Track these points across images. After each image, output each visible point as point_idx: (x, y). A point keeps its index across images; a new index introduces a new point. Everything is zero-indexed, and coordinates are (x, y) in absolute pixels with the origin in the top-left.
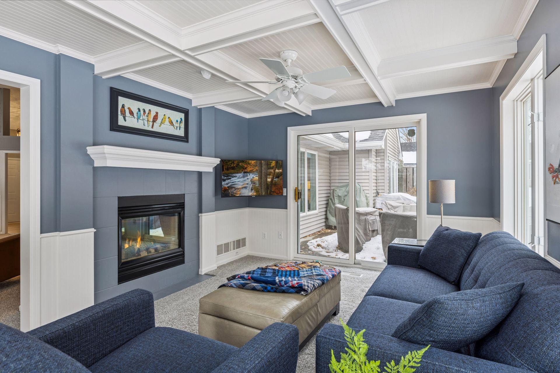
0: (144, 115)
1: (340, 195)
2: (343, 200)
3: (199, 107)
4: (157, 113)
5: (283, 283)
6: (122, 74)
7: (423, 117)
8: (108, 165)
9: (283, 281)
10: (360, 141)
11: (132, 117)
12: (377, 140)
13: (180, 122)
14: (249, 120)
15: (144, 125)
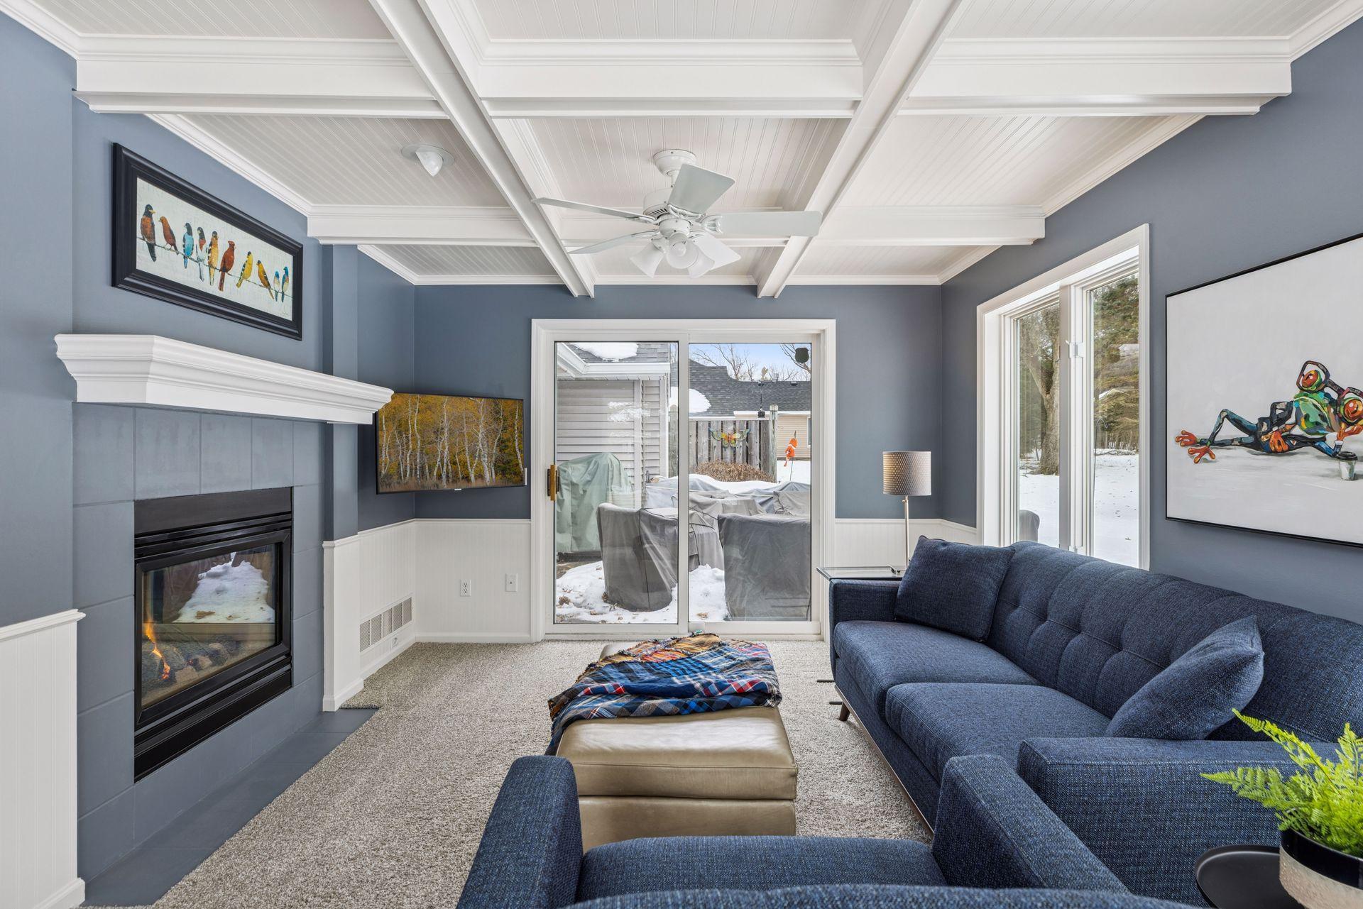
0: (201, 247)
1: (575, 481)
2: (581, 492)
3: (322, 242)
4: (232, 245)
5: (714, 688)
6: (151, 113)
7: (829, 326)
8: (151, 399)
9: (713, 684)
10: (621, 361)
11: (170, 249)
12: (655, 360)
13: (284, 278)
14: (418, 289)
15: (201, 277)
